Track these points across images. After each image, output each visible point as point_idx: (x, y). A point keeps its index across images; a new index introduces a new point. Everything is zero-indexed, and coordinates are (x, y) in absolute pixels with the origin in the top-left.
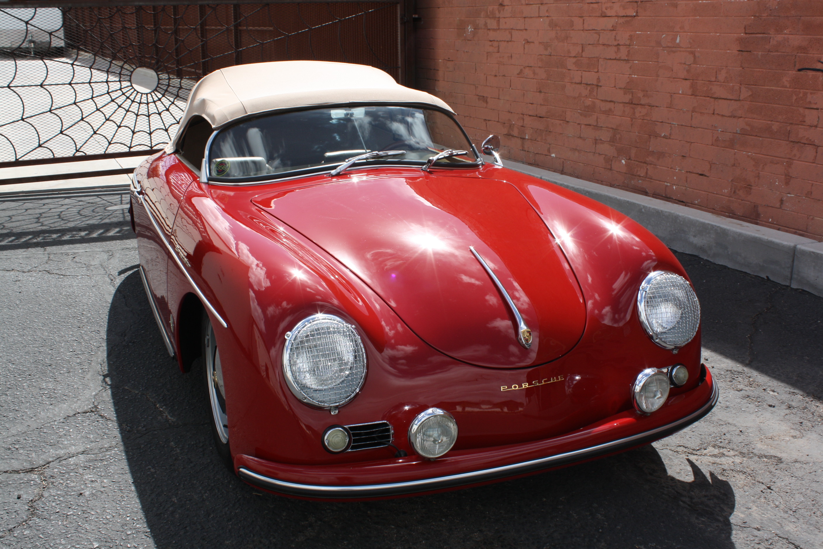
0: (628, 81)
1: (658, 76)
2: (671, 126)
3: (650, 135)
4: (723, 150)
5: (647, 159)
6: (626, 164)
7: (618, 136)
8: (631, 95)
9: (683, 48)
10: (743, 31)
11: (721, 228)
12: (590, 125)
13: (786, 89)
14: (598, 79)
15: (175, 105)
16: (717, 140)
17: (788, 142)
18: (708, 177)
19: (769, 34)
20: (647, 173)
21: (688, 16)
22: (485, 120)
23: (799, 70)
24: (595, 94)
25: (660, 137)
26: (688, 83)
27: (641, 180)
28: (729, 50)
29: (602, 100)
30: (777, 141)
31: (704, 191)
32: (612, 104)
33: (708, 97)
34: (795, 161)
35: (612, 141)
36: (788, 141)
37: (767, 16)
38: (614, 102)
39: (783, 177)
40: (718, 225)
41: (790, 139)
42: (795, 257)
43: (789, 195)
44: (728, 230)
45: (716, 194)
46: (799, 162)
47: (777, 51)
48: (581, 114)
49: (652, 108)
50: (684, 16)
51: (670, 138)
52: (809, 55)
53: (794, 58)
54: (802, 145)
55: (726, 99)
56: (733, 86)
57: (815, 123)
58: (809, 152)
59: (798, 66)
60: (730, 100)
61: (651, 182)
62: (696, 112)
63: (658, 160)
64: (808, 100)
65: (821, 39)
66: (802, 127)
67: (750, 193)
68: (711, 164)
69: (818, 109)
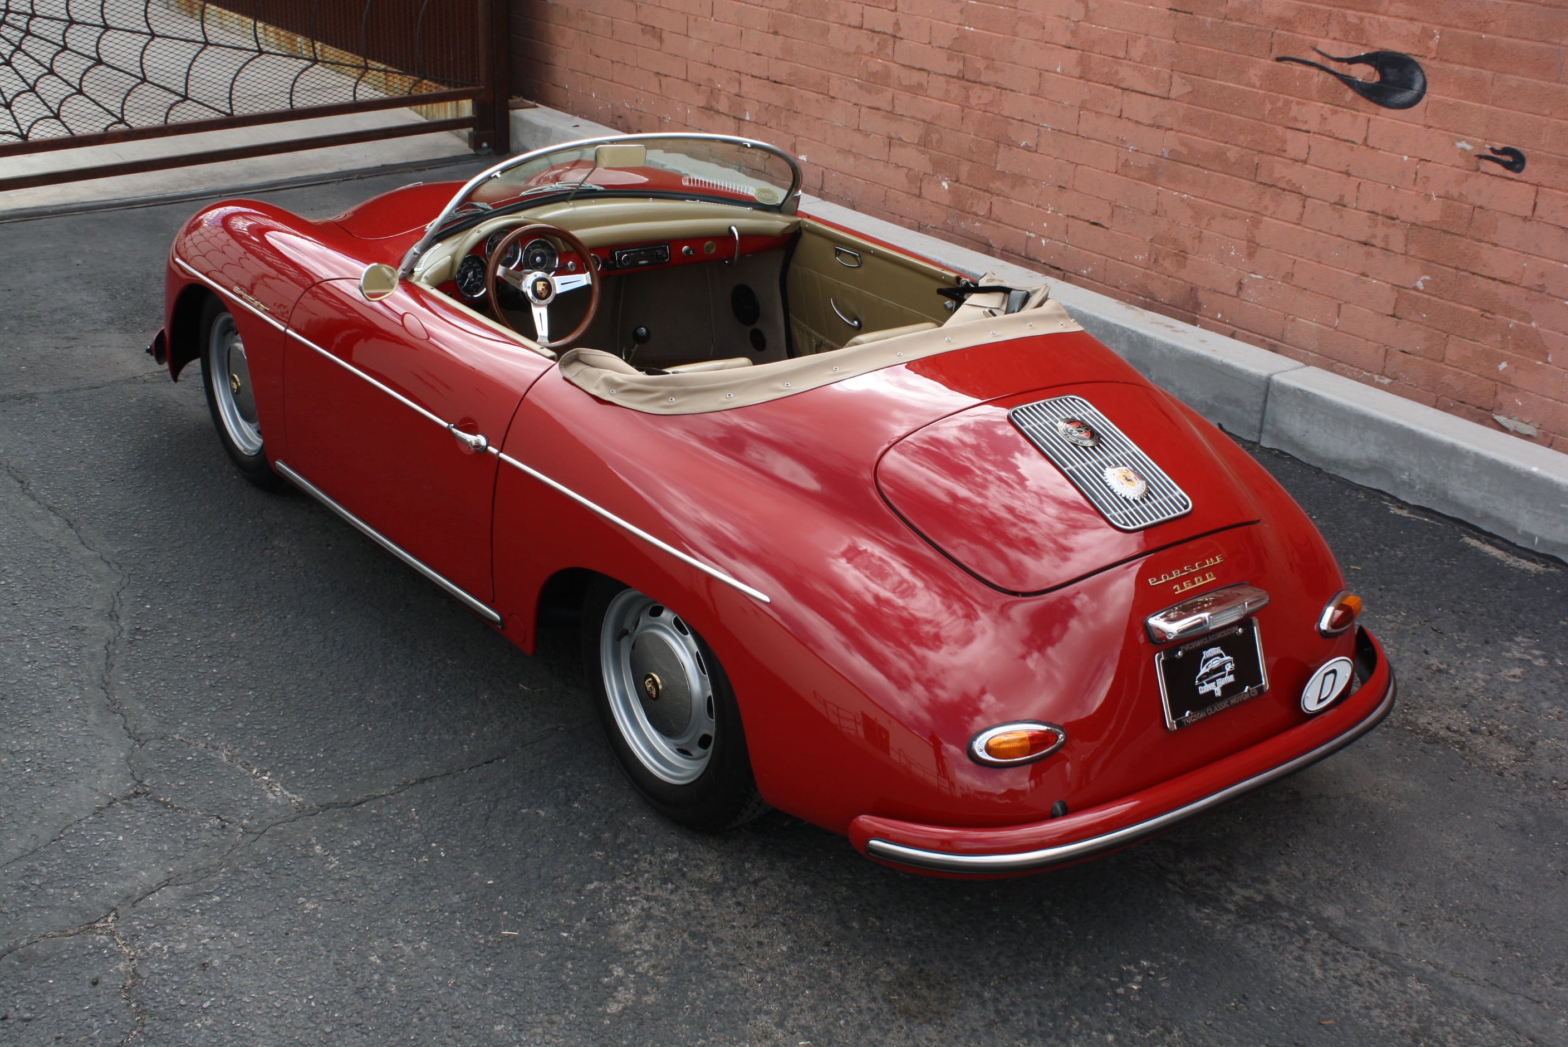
0: (957, 35)
1: (1015, 34)
2: (1039, 131)
3: (998, 142)
4: (1137, 184)
5: (992, 185)
6: (949, 190)
7: (935, 137)
8: (962, 62)
11: (1139, 335)
12: (878, 109)
13: (1255, 90)
14: (897, 24)
15: (23, 51)
16: (1126, 164)
17: (1254, 184)
18: (1107, 229)
20: (990, 210)
22: (658, 74)
23: (1278, 60)
24: (889, 50)
25: (1018, 147)
26: (1074, 54)
27: (979, 221)
28: (1152, 4)
29: (904, 66)
30: (1235, 179)
31: (1100, 254)
32: (924, 74)
33: (1111, 85)
34: (1266, 218)
35: (924, 144)
36: (1254, 181)
38: (929, 73)
39: (1244, 242)
40: (1133, 328)
41: (1259, 179)
42: (1270, 395)
43: (1253, 275)
44: (1151, 339)
45: (1123, 261)
46: (1273, 221)
47: (1240, 20)
48: (860, 87)
49: (1004, 91)
51: (1036, 151)
52: (1295, 35)
53: (1269, 36)
54: (1279, 191)
55: (1144, 93)
56: (1159, 71)
57: (1304, 157)
58: (1291, 204)
59: (1276, 53)
60: (1151, 95)
61: (998, 227)
62: (1088, 110)
63: (1013, 188)
64: (1292, 114)
65: (1318, 10)
66: (1280, 159)
67: (1185, 266)
68: (1114, 207)
69: (1308, 132)
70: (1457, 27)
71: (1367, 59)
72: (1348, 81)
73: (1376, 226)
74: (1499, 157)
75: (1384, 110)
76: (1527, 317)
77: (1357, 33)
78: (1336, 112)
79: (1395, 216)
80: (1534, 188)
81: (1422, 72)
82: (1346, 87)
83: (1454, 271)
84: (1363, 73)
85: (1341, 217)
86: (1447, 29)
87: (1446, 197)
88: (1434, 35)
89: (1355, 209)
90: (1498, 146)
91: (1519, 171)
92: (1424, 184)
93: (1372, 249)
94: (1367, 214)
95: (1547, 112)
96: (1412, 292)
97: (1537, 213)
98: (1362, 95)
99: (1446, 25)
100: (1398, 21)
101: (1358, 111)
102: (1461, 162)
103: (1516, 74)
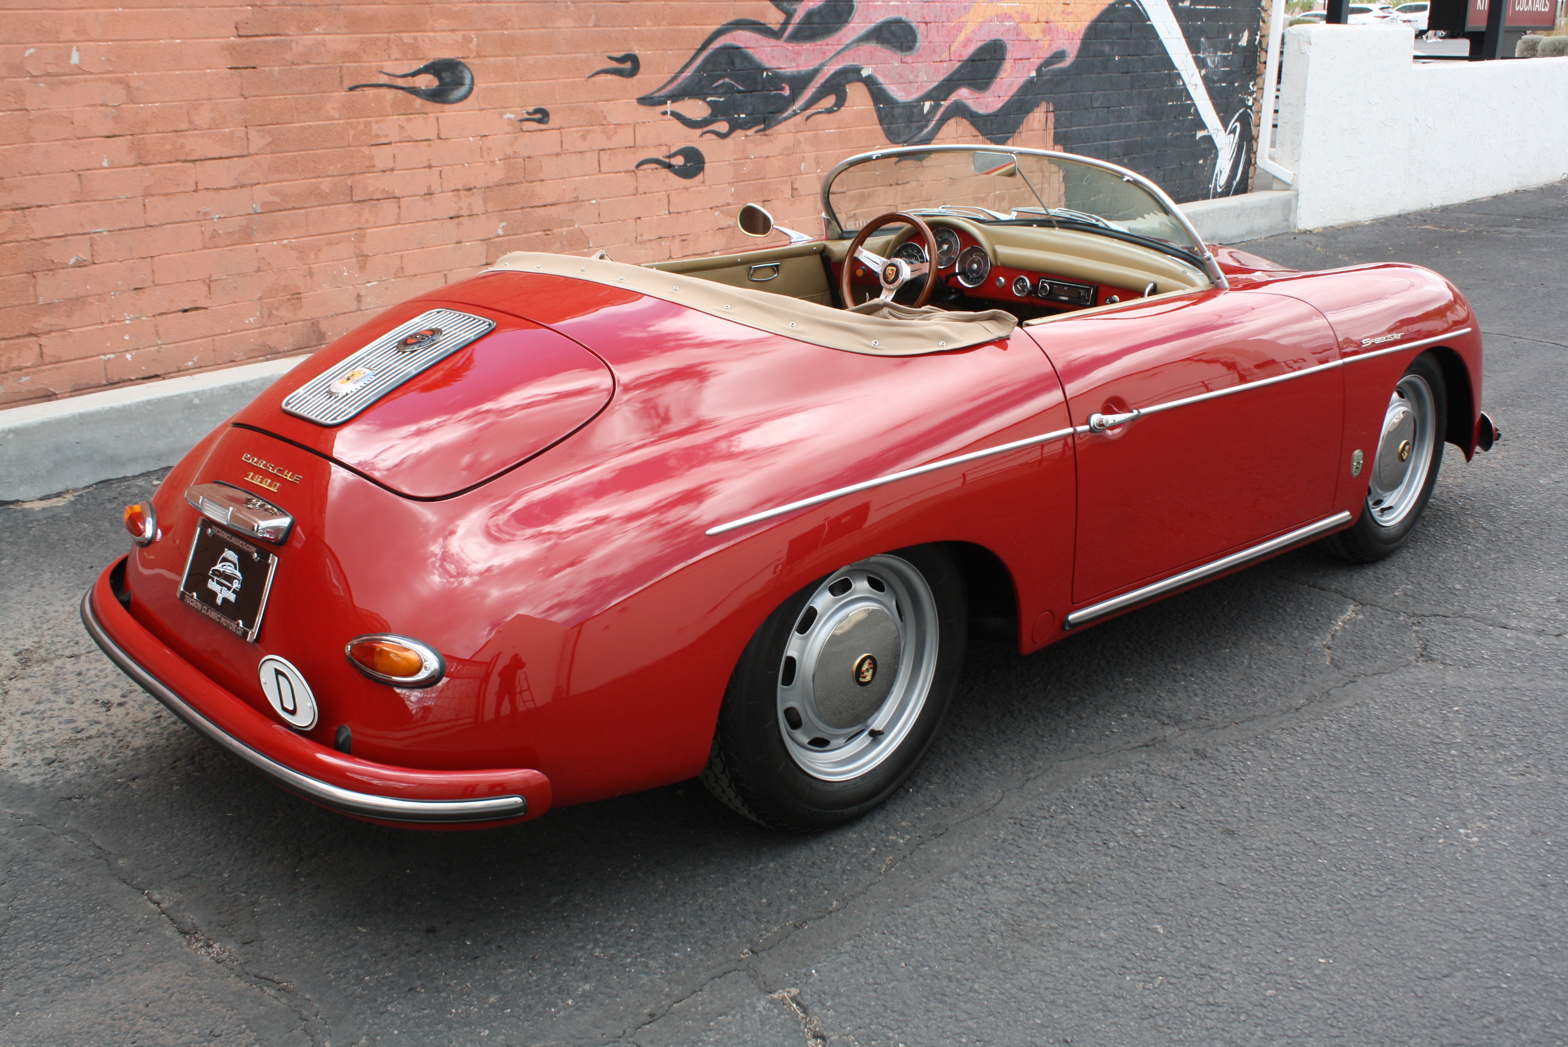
1: (32, 140)
2: (92, 239)
3: (32, 274)
4: (231, 250)
5: (36, 325)
9: (92, 73)
10: (235, 32)
16: (215, 235)
17: (351, 205)
18: (206, 309)
19: (288, 35)
20: (41, 355)
21: (92, 8)
23: (351, 89)
25: (66, 266)
27: (26, 374)
28: (209, 68)
30: (333, 207)
33: (178, 161)
36: (352, 201)
37: (278, 5)
39: (354, 260)
41: (355, 199)
43: (368, 285)
45: (231, 333)
46: (379, 229)
47: (308, 63)
49: (27, 211)
50: (81, 8)
51: (94, 263)
52: (362, 64)
53: (338, 71)
54: (375, 202)
55: (220, 158)
56: (232, 132)
57: (391, 165)
58: (389, 209)
59: (348, 83)
60: (229, 158)
61: (58, 368)
62: (153, 196)
63: (69, 316)
64: (374, 133)
65: (378, 39)
66: (371, 175)
67: (301, 307)
68: (209, 283)
69: (390, 143)
70: (486, 30)
71: (426, 70)
72: (414, 91)
73: (460, 199)
74: (532, 117)
75: (447, 107)
76: (572, 222)
77: (413, 50)
78: (411, 120)
79: (472, 186)
80: (558, 131)
81: (469, 69)
82: (414, 97)
83: (520, 211)
84: (427, 82)
85: (432, 203)
86: (480, 33)
87: (506, 158)
88: (472, 39)
89: (442, 192)
90: (531, 109)
91: (547, 123)
92: (488, 154)
93: (461, 219)
94: (451, 193)
95: (555, 76)
96: (496, 239)
97: (564, 147)
98: (427, 100)
99: (479, 30)
100: (443, 34)
101: (426, 113)
102: (509, 129)
103: (532, 54)
